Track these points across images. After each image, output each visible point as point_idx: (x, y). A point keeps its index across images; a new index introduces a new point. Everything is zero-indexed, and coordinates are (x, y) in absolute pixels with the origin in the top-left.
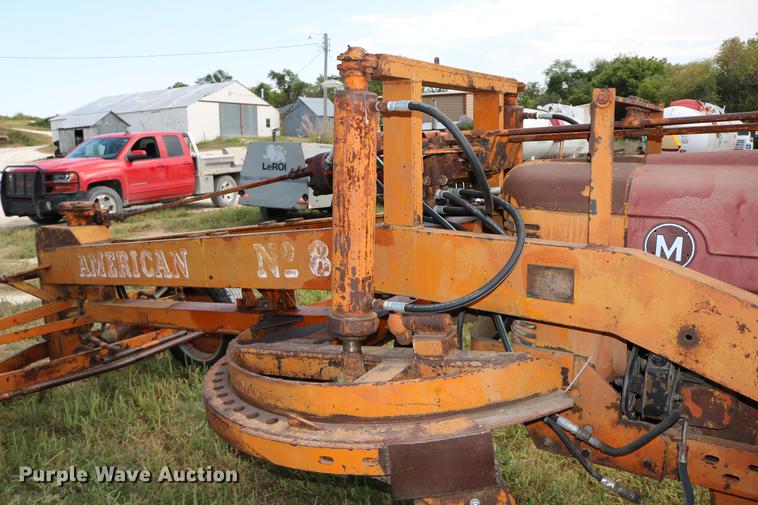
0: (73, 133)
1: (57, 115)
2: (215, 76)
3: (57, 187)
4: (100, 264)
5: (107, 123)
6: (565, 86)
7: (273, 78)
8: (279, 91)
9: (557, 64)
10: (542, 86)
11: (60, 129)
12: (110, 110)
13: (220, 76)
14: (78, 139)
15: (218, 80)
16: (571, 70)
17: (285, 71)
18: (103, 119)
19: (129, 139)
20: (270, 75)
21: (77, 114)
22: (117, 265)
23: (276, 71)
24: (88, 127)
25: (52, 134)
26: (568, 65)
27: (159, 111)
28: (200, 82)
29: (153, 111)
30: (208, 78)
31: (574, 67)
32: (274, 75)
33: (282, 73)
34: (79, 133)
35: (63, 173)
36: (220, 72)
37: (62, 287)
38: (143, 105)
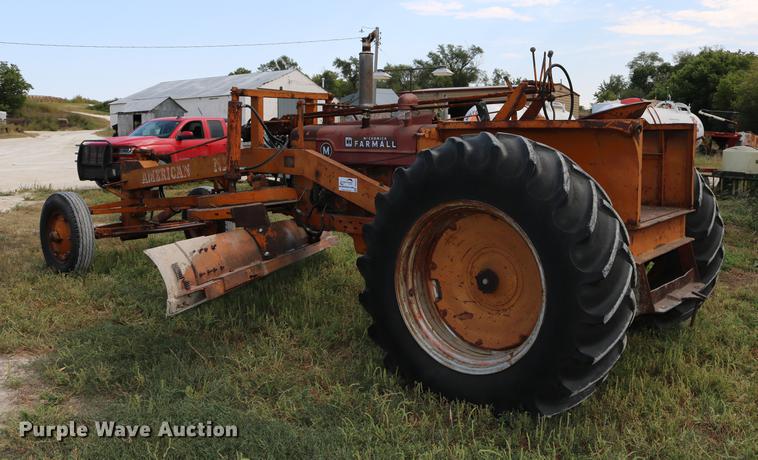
0: (131, 117)
1: (116, 100)
2: (280, 63)
3: (122, 158)
4: (153, 175)
5: (165, 109)
6: (650, 80)
7: (339, 66)
8: (345, 80)
9: (642, 56)
10: (626, 80)
11: (119, 114)
12: (168, 96)
13: (284, 62)
14: (136, 123)
15: (282, 67)
16: (657, 64)
17: (351, 59)
18: (161, 104)
19: (180, 122)
20: (335, 63)
21: (136, 98)
22: (160, 174)
23: (342, 59)
24: (146, 112)
25: (111, 119)
26: (654, 57)
27: (216, 97)
28: (263, 68)
29: (211, 98)
30: (272, 64)
31: (660, 60)
32: (339, 63)
33: (348, 61)
34: (137, 117)
35: (126, 147)
36: (285, 58)
37: (133, 191)
38: (202, 91)
